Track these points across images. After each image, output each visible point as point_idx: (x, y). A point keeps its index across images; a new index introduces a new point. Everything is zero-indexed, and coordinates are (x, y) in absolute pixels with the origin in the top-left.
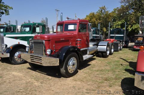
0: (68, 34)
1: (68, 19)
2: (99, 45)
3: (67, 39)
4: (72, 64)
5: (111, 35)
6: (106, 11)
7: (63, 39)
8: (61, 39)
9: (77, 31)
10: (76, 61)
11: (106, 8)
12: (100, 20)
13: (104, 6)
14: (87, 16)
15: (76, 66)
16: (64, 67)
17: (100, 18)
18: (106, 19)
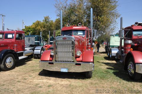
0: (8, 41)
1: (8, 29)
2: (35, 49)
3: (6, 45)
4: (9, 62)
5: (51, 42)
6: (50, 20)
7: (3, 45)
8: (2, 45)
9: (14, 39)
10: (13, 60)
11: (50, 18)
12: (44, 28)
13: (48, 16)
14: (33, 23)
15: (12, 63)
16: (3, 63)
17: (44, 26)
18: (50, 27)
